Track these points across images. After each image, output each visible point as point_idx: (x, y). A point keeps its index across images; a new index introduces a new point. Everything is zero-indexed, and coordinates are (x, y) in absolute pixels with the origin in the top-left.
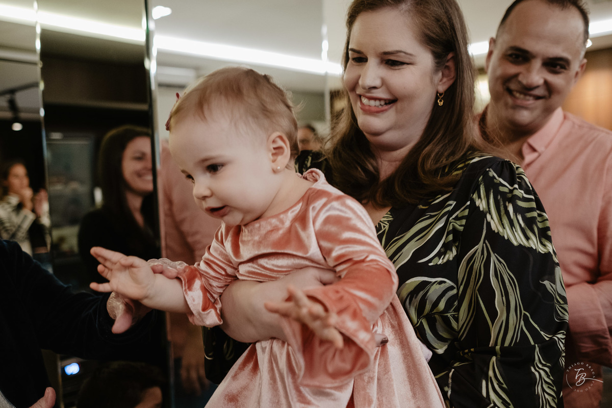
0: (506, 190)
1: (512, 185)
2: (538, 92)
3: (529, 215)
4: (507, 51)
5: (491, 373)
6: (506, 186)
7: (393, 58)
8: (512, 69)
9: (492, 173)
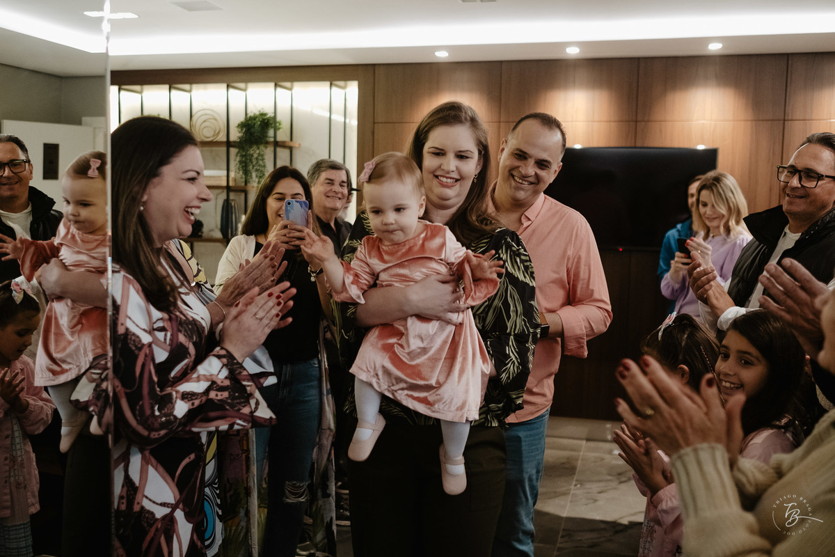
0: (515, 249)
1: (518, 246)
2: (530, 179)
3: (526, 264)
4: (514, 150)
5: (511, 343)
6: (515, 247)
7: (463, 154)
8: (517, 163)
9: (509, 240)
